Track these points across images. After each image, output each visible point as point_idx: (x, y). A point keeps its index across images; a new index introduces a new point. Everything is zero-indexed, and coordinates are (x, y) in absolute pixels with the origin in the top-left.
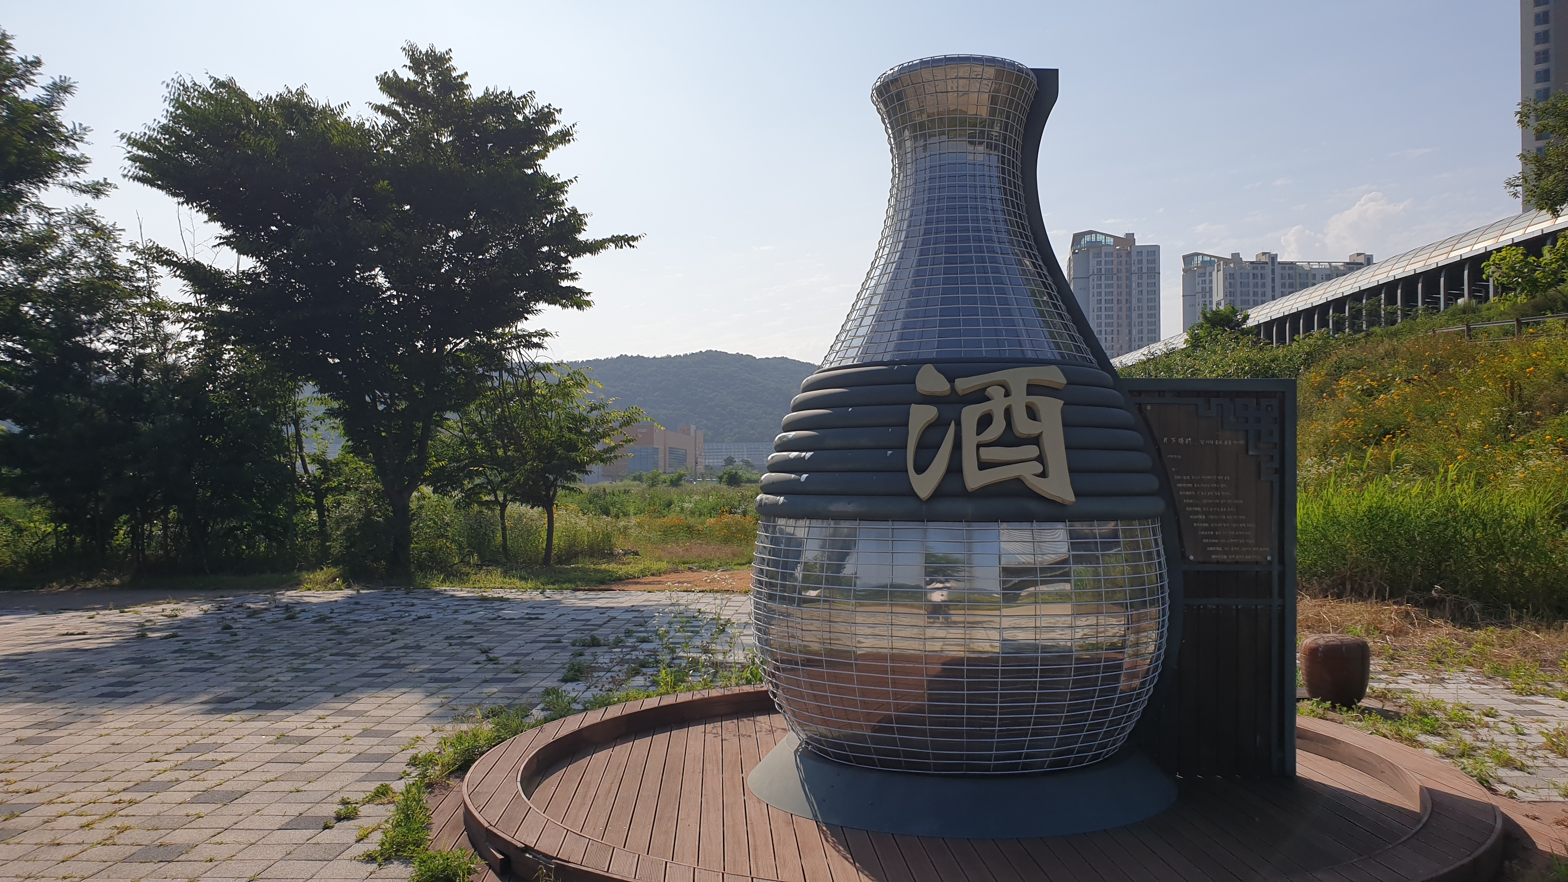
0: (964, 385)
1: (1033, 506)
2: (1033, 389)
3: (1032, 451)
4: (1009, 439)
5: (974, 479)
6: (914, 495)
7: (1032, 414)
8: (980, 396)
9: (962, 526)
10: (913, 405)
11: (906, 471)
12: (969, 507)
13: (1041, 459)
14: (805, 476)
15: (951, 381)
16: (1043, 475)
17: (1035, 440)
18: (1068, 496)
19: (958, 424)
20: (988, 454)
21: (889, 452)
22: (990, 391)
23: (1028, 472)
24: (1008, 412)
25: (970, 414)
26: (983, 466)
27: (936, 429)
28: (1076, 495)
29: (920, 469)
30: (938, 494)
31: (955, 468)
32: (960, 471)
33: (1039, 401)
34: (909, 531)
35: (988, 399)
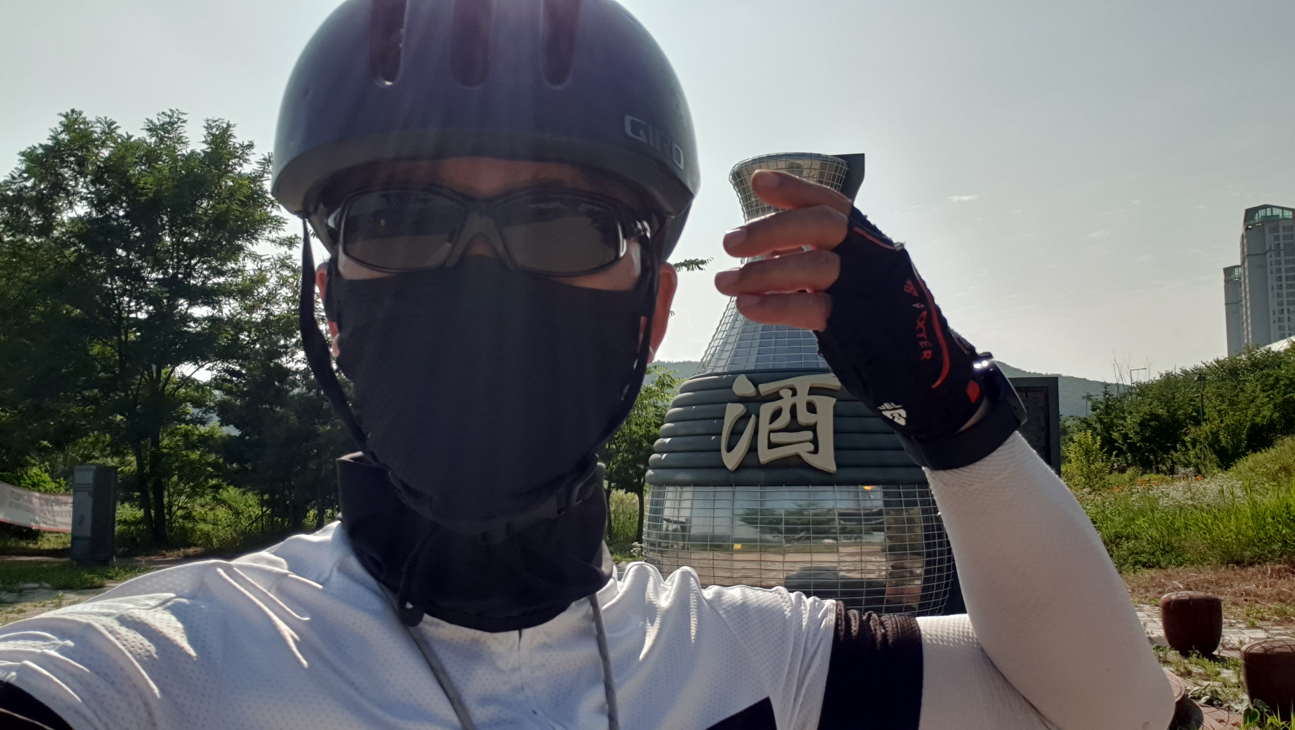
0: (765, 388)
1: (807, 474)
2: (813, 391)
3: (809, 435)
4: (794, 426)
5: (765, 455)
6: (724, 467)
7: (812, 408)
8: (776, 396)
9: (758, 489)
10: (729, 405)
11: (719, 450)
12: (761, 475)
13: (815, 441)
14: (664, 455)
15: (756, 385)
16: (816, 451)
17: (813, 428)
18: (832, 467)
19: (758, 416)
20: (775, 438)
21: (713, 437)
22: (782, 393)
23: (804, 450)
24: (793, 410)
25: (766, 410)
26: (771, 445)
27: (744, 419)
28: (838, 466)
29: (730, 449)
30: (741, 467)
31: (753, 448)
32: (756, 450)
33: (816, 399)
34: (724, 492)
35: (781, 398)
